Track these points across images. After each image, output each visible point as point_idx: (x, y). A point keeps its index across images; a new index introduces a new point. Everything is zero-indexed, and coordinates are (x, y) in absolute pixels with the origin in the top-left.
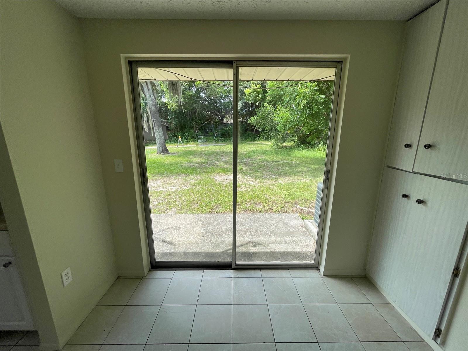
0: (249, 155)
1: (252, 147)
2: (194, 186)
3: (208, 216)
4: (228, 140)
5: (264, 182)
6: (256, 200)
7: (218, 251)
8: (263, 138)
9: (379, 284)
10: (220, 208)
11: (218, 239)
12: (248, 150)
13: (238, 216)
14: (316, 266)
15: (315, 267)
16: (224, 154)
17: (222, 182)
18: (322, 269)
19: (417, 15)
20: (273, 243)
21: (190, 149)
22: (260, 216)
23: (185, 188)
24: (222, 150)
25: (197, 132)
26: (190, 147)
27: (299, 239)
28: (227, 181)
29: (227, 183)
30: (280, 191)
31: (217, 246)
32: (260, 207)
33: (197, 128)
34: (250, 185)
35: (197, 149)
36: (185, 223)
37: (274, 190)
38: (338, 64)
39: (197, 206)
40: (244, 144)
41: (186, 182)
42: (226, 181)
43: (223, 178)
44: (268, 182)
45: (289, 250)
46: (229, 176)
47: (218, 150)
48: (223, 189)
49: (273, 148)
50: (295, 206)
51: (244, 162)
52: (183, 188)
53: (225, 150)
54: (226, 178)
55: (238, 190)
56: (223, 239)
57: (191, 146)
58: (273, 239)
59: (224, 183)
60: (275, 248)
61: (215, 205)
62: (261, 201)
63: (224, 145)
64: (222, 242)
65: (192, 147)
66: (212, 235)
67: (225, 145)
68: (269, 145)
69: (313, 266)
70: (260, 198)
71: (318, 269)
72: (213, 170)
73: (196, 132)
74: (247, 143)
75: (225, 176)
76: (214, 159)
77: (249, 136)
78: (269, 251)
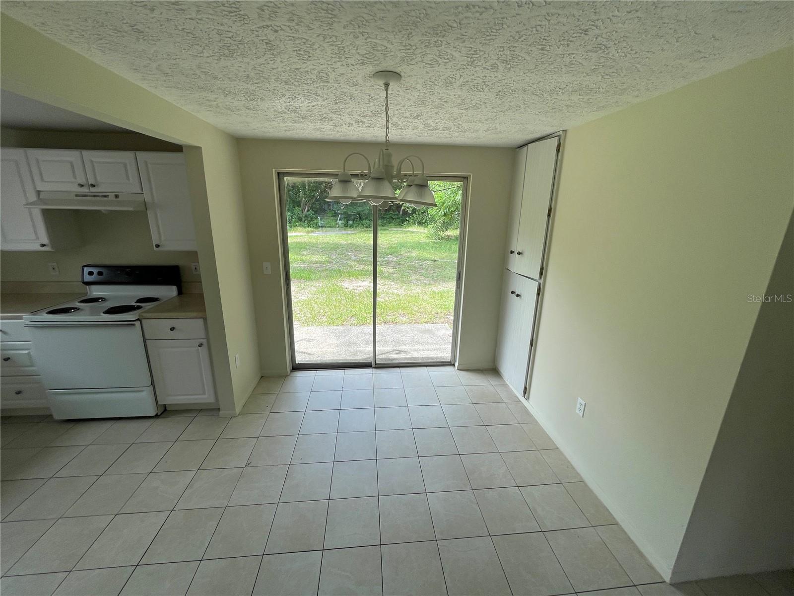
0: (393, 250)
1: (398, 236)
2: (315, 296)
3: (341, 328)
4: (359, 224)
5: (411, 290)
6: (400, 311)
7: (356, 358)
8: (415, 223)
9: (502, 372)
10: (354, 320)
11: (355, 349)
12: (391, 243)
13: (378, 327)
14: (453, 363)
15: (451, 364)
16: (356, 248)
17: (354, 290)
18: (457, 364)
19: (521, 147)
20: (415, 350)
21: (299, 240)
22: (404, 327)
23: (303, 298)
24: (350, 242)
25: (308, 211)
26: (297, 236)
27: (444, 346)
28: (361, 288)
29: (361, 291)
30: (432, 300)
31: (355, 355)
32: (404, 319)
33: (306, 204)
34: (393, 294)
35: (310, 240)
36: (314, 335)
37: (425, 299)
38: (465, 178)
39: (325, 319)
40: (385, 232)
41: (303, 291)
42: (359, 289)
43: (354, 284)
44: (417, 290)
45: (431, 356)
46: (363, 281)
47: (343, 242)
48: (356, 299)
49: (430, 239)
50: (448, 316)
51: (385, 261)
52: (300, 298)
53: (354, 242)
54: (359, 284)
55: (378, 299)
56: (361, 349)
57: (299, 234)
58: (416, 347)
59: (357, 291)
60: (416, 355)
61: (348, 317)
62: (406, 312)
63: (353, 232)
64: (360, 351)
65: (301, 236)
66: (349, 346)
67: (355, 234)
68: (424, 233)
69: (449, 363)
70: (404, 308)
71: (454, 365)
72: (340, 273)
73: (306, 210)
74: (390, 229)
75: (358, 282)
76: (339, 256)
77: (393, 219)
78: (410, 357)
